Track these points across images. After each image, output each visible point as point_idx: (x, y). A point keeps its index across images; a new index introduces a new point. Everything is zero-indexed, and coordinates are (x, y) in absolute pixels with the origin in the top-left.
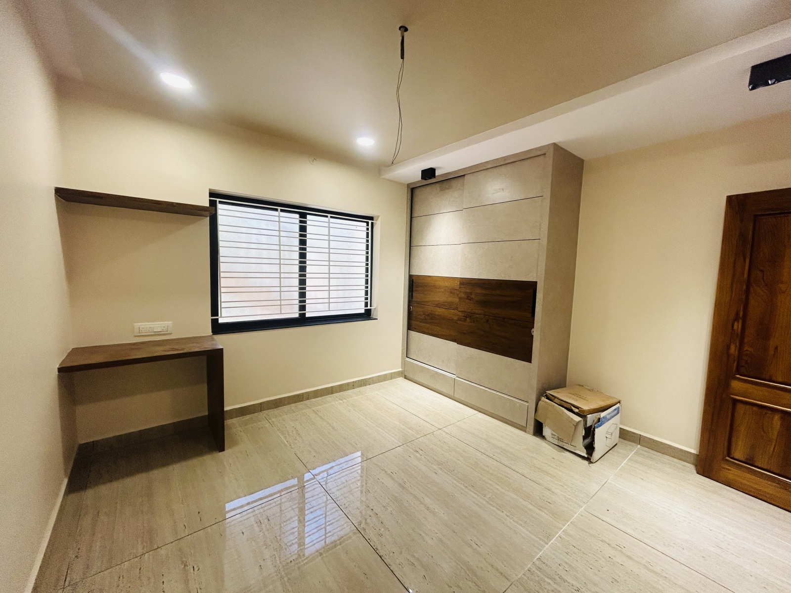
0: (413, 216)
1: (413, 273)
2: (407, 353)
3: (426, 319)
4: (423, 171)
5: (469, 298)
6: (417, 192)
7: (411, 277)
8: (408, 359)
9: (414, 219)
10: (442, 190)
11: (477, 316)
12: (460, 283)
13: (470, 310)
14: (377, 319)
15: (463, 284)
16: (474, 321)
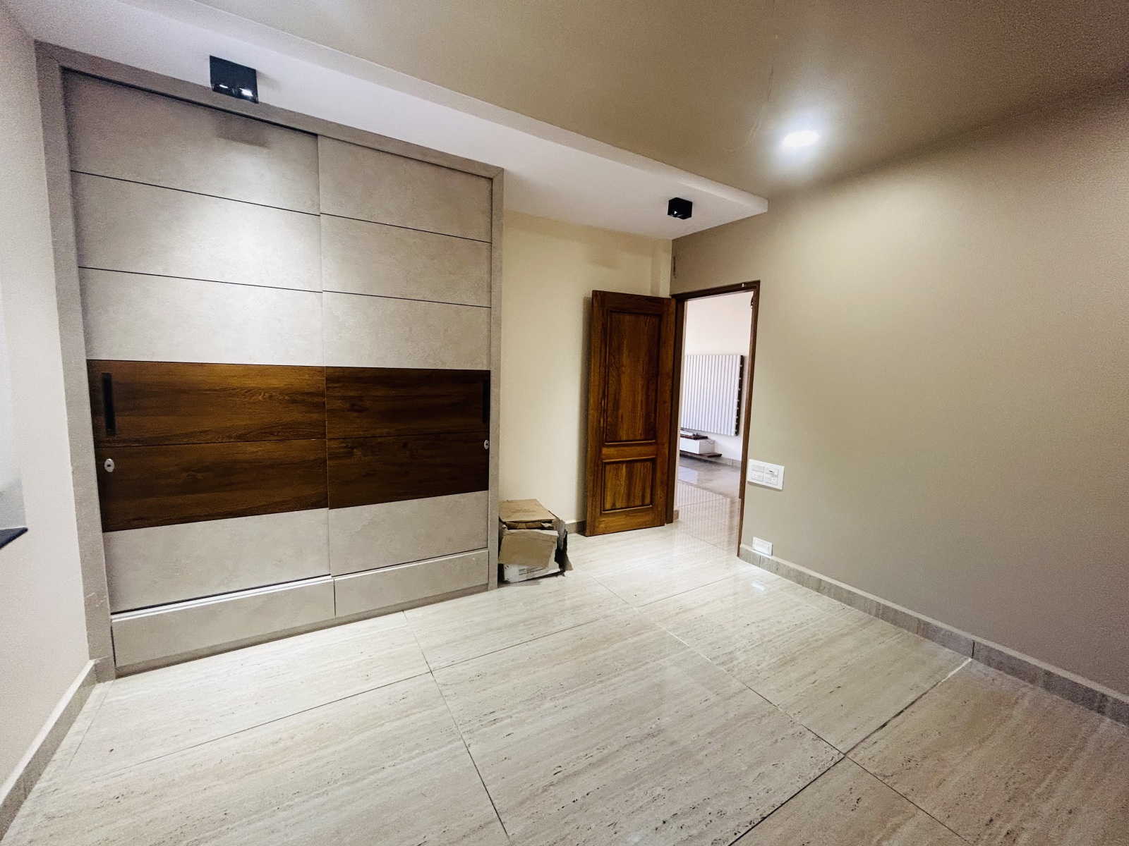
3: (195, 482)
4: (215, 62)
5: (356, 407)
7: (96, 367)
8: (121, 618)
11: (380, 440)
12: (327, 379)
13: (360, 433)
14: (25, 530)
15: (338, 381)
16: (373, 452)
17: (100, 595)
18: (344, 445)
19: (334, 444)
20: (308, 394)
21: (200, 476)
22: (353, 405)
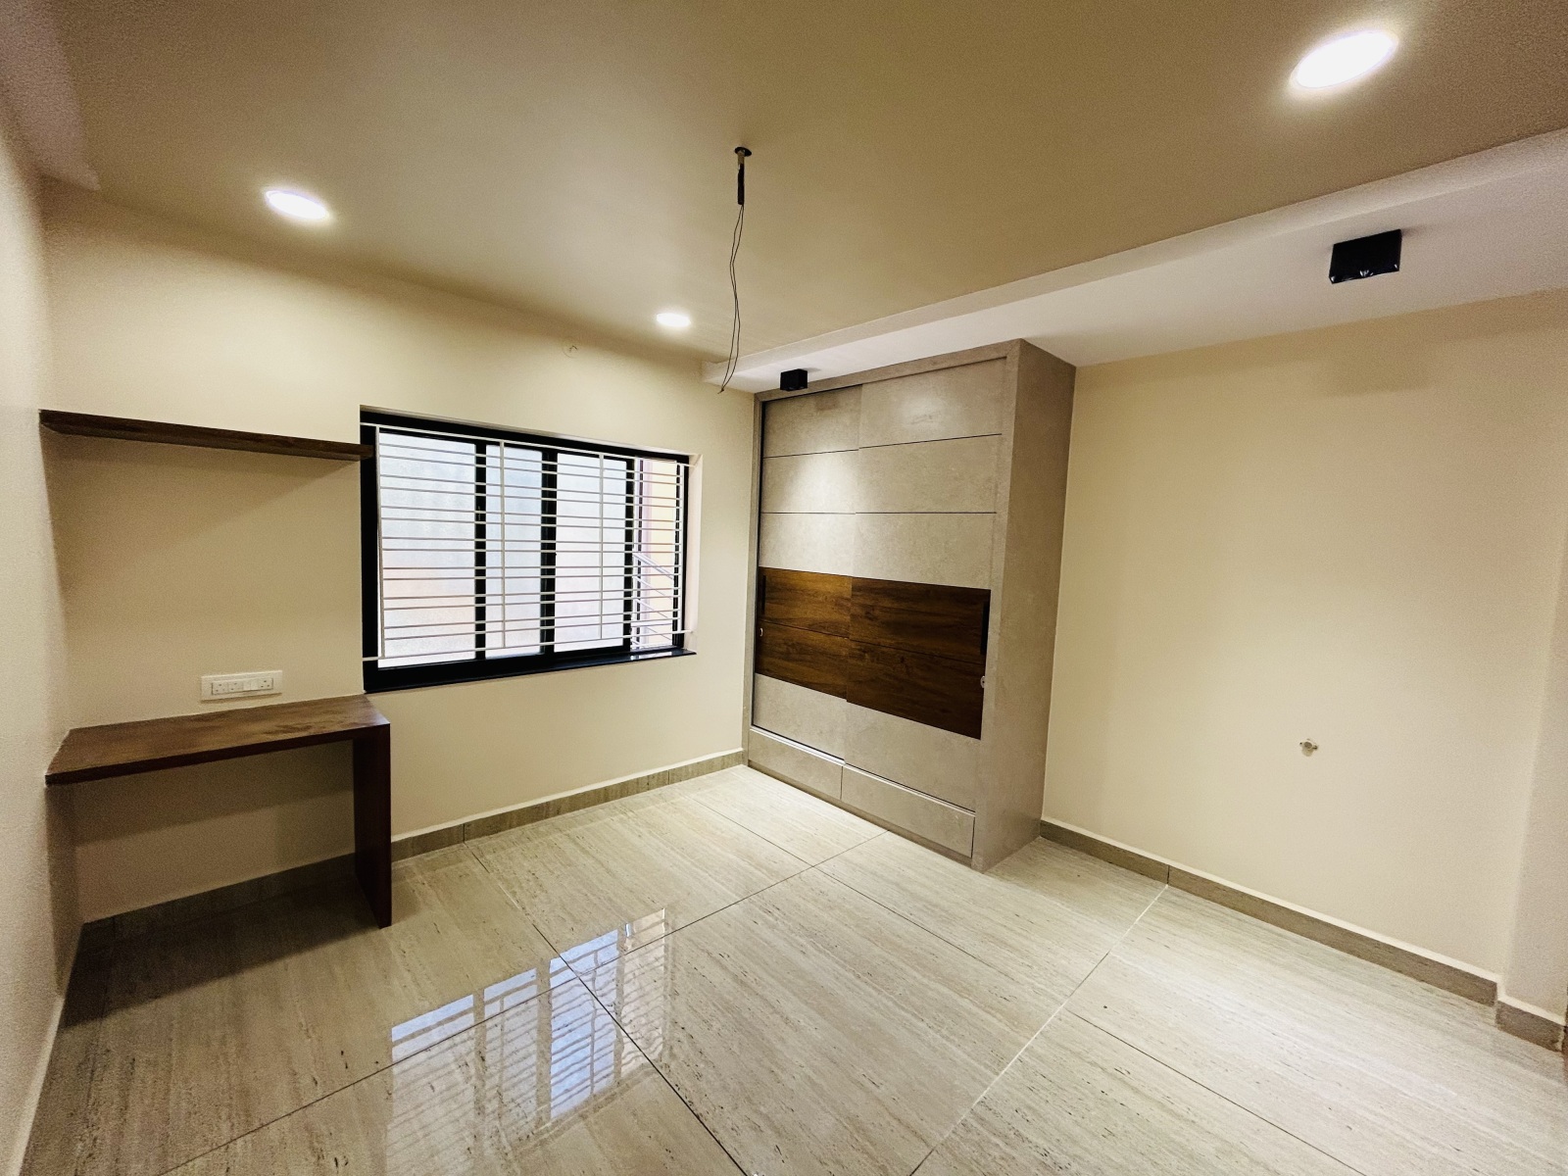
0: (765, 455)
1: (764, 565)
2: (753, 716)
3: (788, 653)
4: (784, 375)
5: (870, 616)
6: (774, 410)
7: (760, 571)
8: (755, 730)
10: (821, 409)
11: (885, 650)
12: (853, 588)
13: (871, 639)
14: (694, 653)
15: (859, 590)
16: (878, 659)
17: (748, 710)
18: (859, 648)
19: (853, 645)
20: (844, 599)
21: (791, 650)
22: (867, 613)
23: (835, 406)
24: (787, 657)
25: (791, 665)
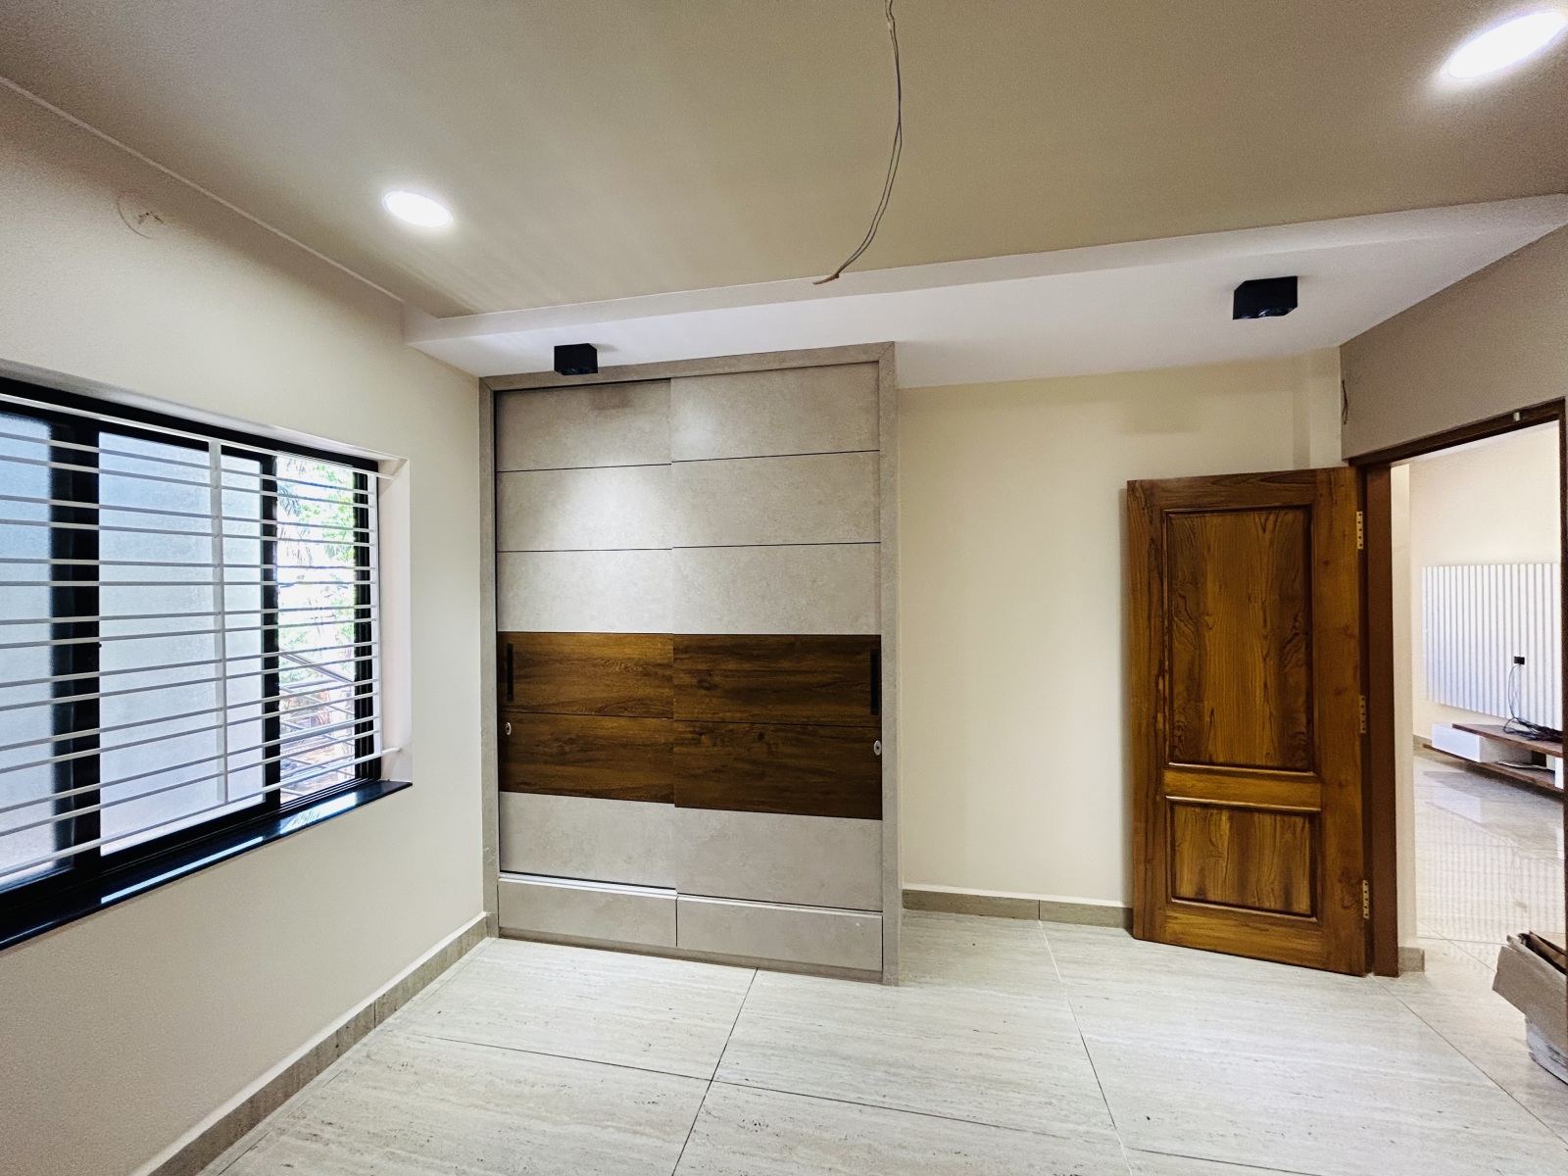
0: (499, 469)
1: (512, 626)
2: (501, 854)
3: (565, 753)
4: (559, 350)
5: (706, 684)
6: (511, 404)
7: (502, 638)
8: (506, 878)
9: (506, 480)
10: (600, 408)
11: (731, 726)
12: (674, 649)
13: (710, 716)
14: (407, 785)
15: (686, 650)
16: (723, 741)
17: (492, 852)
18: (691, 729)
19: (681, 727)
20: (660, 665)
21: (567, 748)
22: (700, 681)
23: (624, 404)
24: (561, 759)
25: (571, 770)
